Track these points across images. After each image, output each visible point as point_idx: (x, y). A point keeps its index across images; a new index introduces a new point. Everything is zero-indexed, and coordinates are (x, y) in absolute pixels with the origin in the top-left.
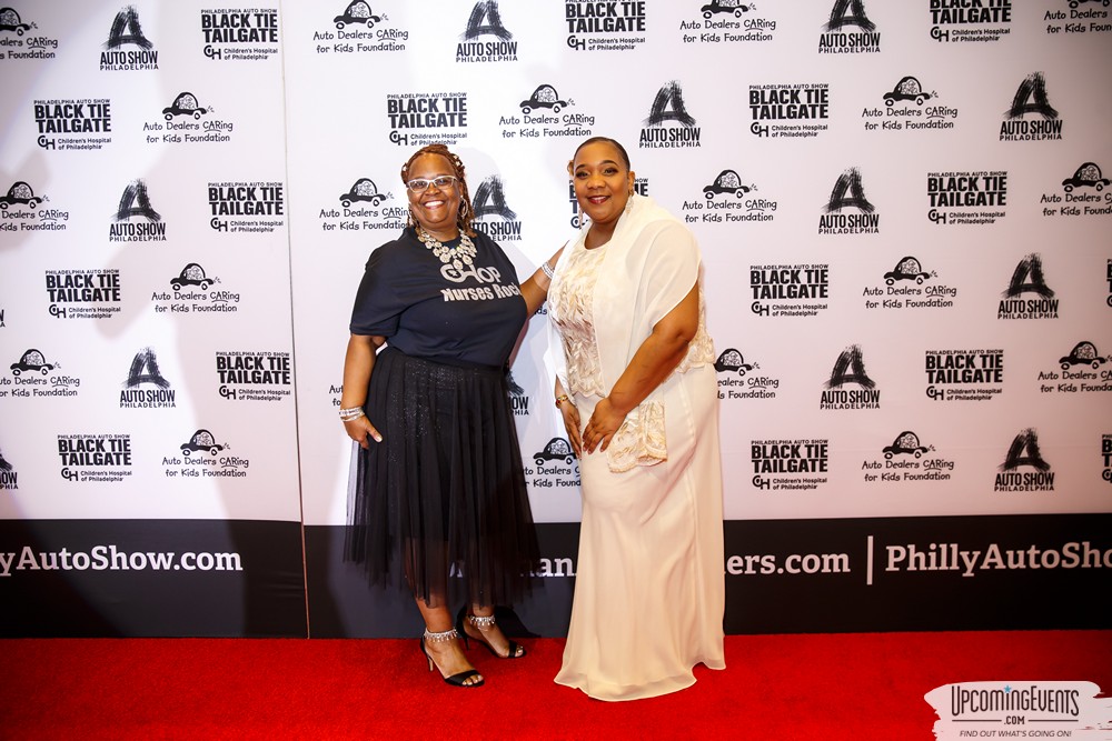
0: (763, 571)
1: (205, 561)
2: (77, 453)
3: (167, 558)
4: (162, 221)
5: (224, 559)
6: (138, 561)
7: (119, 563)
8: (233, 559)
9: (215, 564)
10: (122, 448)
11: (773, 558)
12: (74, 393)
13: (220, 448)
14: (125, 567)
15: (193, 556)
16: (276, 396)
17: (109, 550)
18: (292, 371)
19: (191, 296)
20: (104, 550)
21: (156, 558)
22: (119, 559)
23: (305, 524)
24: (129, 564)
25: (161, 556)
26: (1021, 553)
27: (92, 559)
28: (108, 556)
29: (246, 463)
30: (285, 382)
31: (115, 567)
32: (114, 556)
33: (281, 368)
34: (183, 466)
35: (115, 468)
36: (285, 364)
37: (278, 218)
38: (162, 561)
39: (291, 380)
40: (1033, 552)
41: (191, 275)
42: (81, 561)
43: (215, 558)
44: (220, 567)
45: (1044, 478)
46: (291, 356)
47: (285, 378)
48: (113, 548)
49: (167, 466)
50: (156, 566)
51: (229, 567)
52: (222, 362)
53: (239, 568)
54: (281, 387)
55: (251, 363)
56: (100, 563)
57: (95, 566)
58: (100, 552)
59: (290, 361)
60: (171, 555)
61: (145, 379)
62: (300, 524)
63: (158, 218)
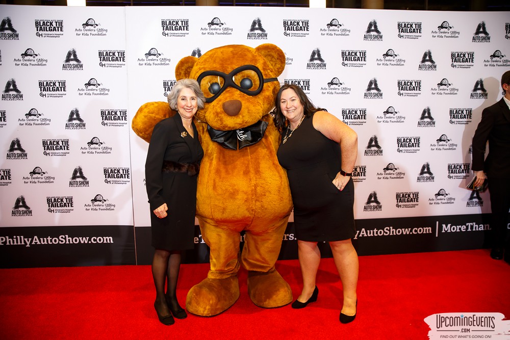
0: (290, 239)
1: (100, 240)
2: (54, 203)
3: (86, 239)
4: (84, 122)
5: (107, 239)
6: (76, 240)
7: (69, 241)
8: (110, 239)
9: (104, 241)
10: (70, 201)
11: (293, 235)
12: (53, 182)
13: (105, 201)
14: (71, 242)
15: (96, 238)
16: (125, 183)
17: (65, 237)
18: (130, 174)
19: (94, 148)
20: (64, 237)
21: (82, 239)
22: (69, 240)
23: (135, 226)
24: (72, 241)
25: (84, 238)
26: (372, 231)
27: (59, 240)
28: (65, 239)
29: (114, 206)
30: (128, 178)
31: (67, 242)
32: (67, 239)
33: (126, 173)
34: (92, 207)
35: (68, 208)
36: (128, 172)
37: (125, 122)
38: (84, 240)
39: (130, 177)
40: (375, 230)
41: (95, 141)
42: (55, 241)
43: (103, 239)
44: (105, 242)
45: (379, 207)
46: (130, 169)
47: (128, 176)
48: (67, 236)
49: (86, 207)
50: (82, 242)
51: (109, 242)
52: (105, 171)
53: (112, 242)
54: (126, 179)
55: (116, 171)
56: (62, 241)
57: (60, 242)
58: (62, 238)
59: (130, 171)
60: (88, 238)
61: (78, 177)
62: (133, 226)
63: (83, 121)
